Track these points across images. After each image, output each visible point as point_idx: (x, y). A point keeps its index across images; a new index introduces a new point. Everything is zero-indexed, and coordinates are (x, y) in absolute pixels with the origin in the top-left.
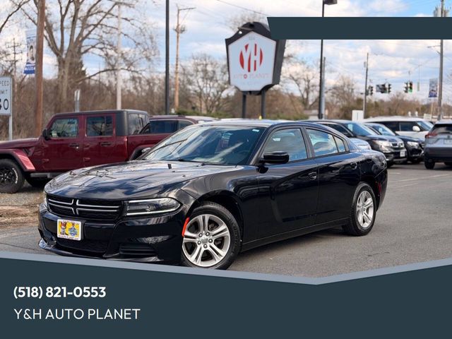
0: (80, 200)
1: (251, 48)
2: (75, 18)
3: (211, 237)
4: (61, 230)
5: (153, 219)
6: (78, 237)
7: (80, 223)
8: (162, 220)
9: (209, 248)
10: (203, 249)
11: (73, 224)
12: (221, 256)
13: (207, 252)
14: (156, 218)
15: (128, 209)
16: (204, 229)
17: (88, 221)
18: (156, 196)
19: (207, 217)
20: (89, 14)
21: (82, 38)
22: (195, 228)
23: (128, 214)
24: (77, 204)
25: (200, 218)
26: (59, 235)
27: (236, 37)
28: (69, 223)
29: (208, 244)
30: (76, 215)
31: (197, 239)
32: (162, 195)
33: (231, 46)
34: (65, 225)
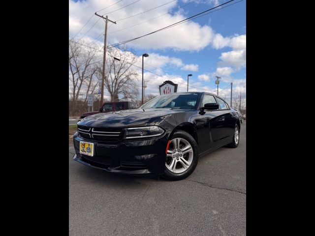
0: (94, 128)
1: (167, 88)
2: (116, 84)
3: (181, 153)
4: (82, 149)
5: (145, 141)
6: (92, 154)
7: (93, 144)
8: (151, 142)
9: (180, 160)
10: (177, 161)
11: (89, 145)
12: (187, 165)
13: (179, 163)
14: (147, 141)
15: (127, 134)
16: (177, 148)
17: (99, 143)
18: (147, 124)
19: (179, 139)
20: (120, 83)
21: (118, 89)
22: (172, 147)
23: (127, 138)
24: (92, 131)
25: (175, 140)
26: (81, 152)
27: (163, 85)
28: (87, 143)
29: (180, 157)
30: (92, 139)
31: (173, 154)
32: (151, 124)
33: (161, 88)
34: (84, 145)
